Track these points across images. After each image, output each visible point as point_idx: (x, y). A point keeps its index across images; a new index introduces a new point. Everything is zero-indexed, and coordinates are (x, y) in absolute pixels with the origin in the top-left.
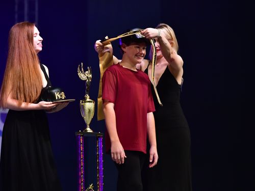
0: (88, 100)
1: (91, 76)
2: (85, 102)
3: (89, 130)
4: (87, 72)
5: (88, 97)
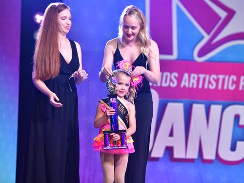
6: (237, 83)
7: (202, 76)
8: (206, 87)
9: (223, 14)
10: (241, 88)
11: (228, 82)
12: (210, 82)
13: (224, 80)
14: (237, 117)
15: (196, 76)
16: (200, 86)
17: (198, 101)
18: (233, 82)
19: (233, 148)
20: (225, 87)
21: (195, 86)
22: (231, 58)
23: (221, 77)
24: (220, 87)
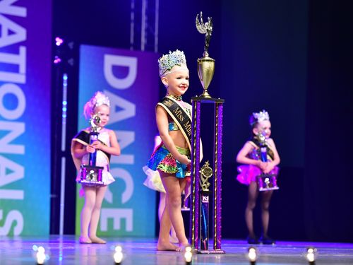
0: (207, 58)
1: (211, 28)
2: (204, 61)
3: (206, 95)
4: (207, 23)
5: (207, 54)
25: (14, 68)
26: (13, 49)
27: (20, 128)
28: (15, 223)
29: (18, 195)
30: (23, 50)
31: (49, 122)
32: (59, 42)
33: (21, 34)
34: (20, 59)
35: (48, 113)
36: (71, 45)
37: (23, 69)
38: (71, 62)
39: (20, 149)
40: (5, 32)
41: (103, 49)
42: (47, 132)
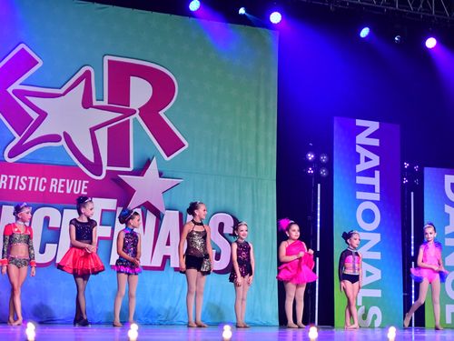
6: (47, 185)
7: (12, 177)
8: (16, 188)
9: (35, 116)
10: (51, 191)
11: (38, 184)
12: (20, 184)
13: (34, 181)
14: (47, 219)
15: (6, 177)
16: (10, 188)
17: (9, 202)
18: (44, 184)
19: (42, 251)
20: (36, 189)
21: (5, 187)
22: (43, 159)
23: (32, 178)
24: (30, 189)
25: (371, 189)
26: (369, 173)
27: (376, 238)
28: (375, 317)
29: (377, 293)
30: (377, 173)
31: (400, 232)
32: (407, 165)
33: (375, 161)
34: (375, 181)
35: (399, 224)
36: (416, 168)
37: (377, 189)
38: (417, 181)
39: (377, 256)
40: (362, 159)
41: (444, 169)
42: (399, 240)
